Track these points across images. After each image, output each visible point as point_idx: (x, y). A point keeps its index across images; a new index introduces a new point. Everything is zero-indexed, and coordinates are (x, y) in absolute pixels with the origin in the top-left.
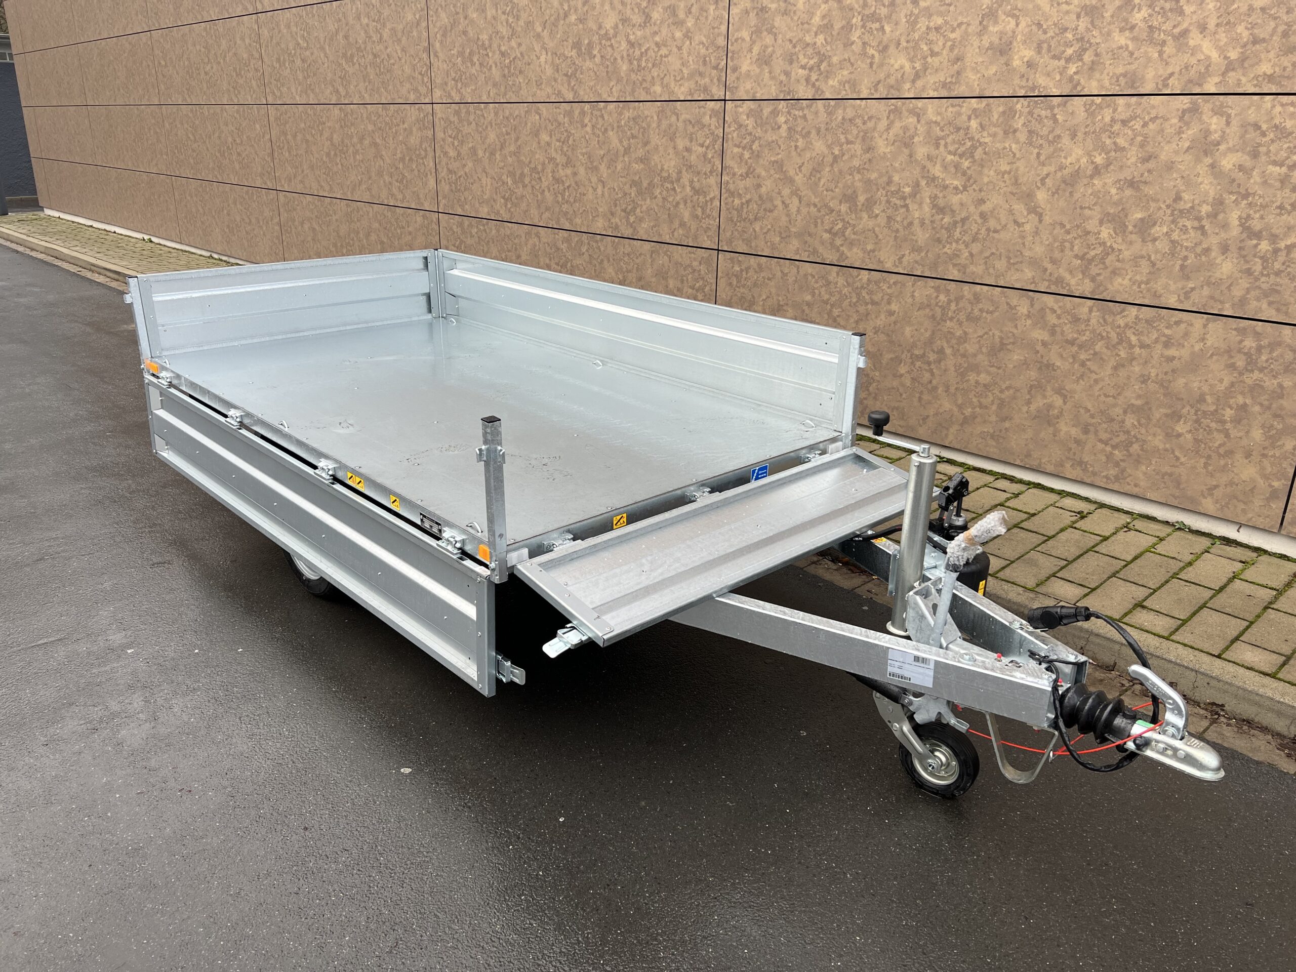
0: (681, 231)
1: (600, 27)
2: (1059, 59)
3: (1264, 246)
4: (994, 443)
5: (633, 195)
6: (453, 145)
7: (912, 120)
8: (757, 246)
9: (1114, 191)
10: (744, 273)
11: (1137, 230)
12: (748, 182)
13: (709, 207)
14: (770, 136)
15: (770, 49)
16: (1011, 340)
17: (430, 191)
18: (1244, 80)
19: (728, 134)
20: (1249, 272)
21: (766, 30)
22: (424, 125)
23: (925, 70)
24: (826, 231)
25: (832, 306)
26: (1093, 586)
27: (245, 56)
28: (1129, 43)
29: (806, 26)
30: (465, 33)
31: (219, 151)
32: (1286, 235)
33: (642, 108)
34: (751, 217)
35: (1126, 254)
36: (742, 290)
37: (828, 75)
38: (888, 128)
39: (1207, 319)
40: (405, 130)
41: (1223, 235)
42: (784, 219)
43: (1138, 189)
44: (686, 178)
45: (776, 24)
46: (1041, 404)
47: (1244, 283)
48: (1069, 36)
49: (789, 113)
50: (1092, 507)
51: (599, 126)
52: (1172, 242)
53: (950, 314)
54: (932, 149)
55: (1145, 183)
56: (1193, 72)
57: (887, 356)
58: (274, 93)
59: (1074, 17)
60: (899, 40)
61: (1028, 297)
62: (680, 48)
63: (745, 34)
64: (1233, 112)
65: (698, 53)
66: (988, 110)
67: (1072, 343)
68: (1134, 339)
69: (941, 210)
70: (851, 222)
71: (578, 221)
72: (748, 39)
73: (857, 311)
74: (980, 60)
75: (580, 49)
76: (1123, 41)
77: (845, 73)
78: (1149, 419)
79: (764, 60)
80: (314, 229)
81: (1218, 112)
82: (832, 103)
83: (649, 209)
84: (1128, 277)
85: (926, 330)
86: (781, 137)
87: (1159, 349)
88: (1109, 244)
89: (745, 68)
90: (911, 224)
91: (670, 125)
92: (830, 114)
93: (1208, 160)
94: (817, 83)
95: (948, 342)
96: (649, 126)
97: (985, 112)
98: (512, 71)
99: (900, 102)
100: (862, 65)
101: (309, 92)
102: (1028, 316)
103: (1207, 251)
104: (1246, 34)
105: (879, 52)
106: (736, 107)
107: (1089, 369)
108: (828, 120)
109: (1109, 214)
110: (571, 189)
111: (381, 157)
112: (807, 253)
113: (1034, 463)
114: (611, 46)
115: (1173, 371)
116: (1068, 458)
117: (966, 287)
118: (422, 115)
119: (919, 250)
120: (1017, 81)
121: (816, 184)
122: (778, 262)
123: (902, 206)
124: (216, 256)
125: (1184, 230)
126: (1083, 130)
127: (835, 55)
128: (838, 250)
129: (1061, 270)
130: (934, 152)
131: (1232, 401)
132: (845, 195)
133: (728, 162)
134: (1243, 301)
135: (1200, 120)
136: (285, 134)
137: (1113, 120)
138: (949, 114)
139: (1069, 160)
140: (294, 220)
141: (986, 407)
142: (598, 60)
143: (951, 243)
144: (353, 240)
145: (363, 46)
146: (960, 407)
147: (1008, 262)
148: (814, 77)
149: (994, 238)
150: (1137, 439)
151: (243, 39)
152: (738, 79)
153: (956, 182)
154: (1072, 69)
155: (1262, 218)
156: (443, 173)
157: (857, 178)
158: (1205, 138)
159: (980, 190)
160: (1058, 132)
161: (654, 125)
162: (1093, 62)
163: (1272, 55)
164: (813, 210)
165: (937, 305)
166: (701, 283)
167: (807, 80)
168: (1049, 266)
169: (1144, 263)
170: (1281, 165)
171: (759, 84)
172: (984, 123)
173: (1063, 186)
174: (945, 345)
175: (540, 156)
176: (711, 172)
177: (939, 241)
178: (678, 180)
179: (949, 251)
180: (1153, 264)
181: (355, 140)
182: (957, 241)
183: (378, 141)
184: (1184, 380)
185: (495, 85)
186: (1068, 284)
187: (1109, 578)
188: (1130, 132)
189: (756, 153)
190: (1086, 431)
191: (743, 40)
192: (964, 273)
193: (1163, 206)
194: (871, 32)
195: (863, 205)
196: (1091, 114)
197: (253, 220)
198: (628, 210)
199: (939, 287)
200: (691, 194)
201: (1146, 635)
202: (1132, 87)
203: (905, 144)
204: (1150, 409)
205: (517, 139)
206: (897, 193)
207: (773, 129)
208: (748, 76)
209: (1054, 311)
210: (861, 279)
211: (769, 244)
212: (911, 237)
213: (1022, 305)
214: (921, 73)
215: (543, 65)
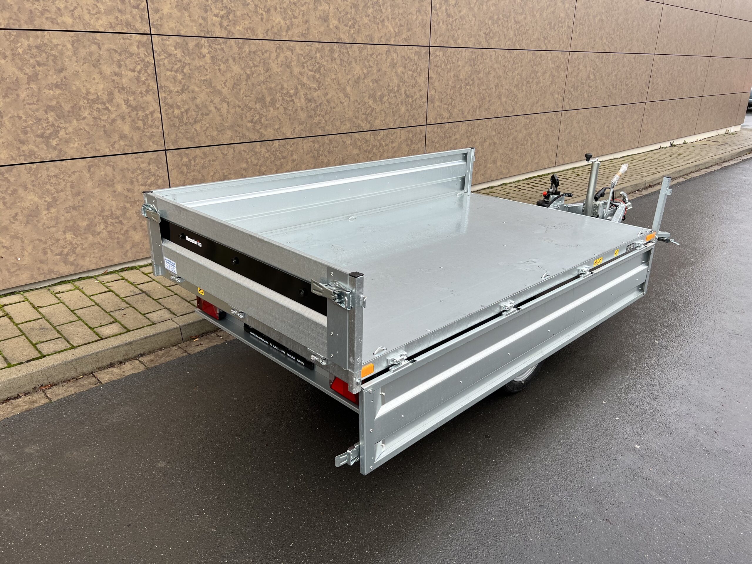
0: (122, 143)
3: (410, 100)
5: (51, 119)
7: (289, 53)
8: (199, 141)
9: (371, 85)
12: (184, 96)
14: (198, 62)
18: (400, 40)
20: (408, 110)
23: (292, 25)
24: (249, 122)
25: (260, 166)
32: (414, 95)
33: (48, 37)
34: (191, 121)
35: (378, 110)
36: (192, 174)
37: (235, 23)
38: (277, 57)
39: (400, 130)
41: (401, 98)
42: (218, 118)
43: (378, 83)
44: (119, 98)
47: (407, 114)
48: (349, 16)
49: (210, 46)
53: (321, 153)
64: (399, 52)
66: (323, 49)
67: (366, 151)
69: (310, 101)
70: (264, 114)
73: (276, 165)
74: (317, 23)
76: (367, 21)
77: (246, 22)
81: (395, 52)
82: (241, 41)
83: (77, 131)
85: (312, 164)
86: (207, 63)
87: (390, 146)
90: (297, 110)
91: (91, 54)
93: (394, 70)
94: (228, 28)
96: (62, 53)
99: (281, 43)
100: (257, 19)
102: (351, 144)
103: (398, 104)
104: (398, 23)
106: (162, 40)
112: (238, 138)
117: (326, 137)
119: (303, 123)
120: (333, 35)
121: (238, 93)
122: (218, 148)
123: (291, 101)
125: (392, 98)
127: (238, 10)
128: (258, 132)
130: (303, 70)
132: (257, 98)
133: (162, 82)
134: (408, 121)
143: (316, 117)
147: (339, 121)
148: (225, 23)
149: (334, 111)
152: (161, 18)
153: (315, 86)
154: (352, 31)
155: (409, 90)
157: (263, 88)
159: (325, 89)
160: (350, 59)
161: (69, 53)
163: (405, 31)
164: (238, 109)
165: (314, 150)
167: (221, 25)
168: (355, 120)
169: (383, 112)
170: (411, 71)
171: (181, 24)
172: (321, 55)
173: (355, 84)
176: (147, 91)
177: (311, 117)
178: (111, 100)
179: (316, 121)
180: (385, 112)
182: (319, 116)
189: (188, 75)
192: (324, 130)
195: (269, 103)
196: (360, 52)
198: (46, 135)
199: (313, 140)
200: (127, 111)
202: (372, 41)
203: (287, 66)
206: (287, 94)
207: (199, 57)
208: (171, 17)
209: (359, 140)
210: (275, 146)
211: (209, 137)
212: (298, 117)
213: (348, 140)
214: (290, 27)
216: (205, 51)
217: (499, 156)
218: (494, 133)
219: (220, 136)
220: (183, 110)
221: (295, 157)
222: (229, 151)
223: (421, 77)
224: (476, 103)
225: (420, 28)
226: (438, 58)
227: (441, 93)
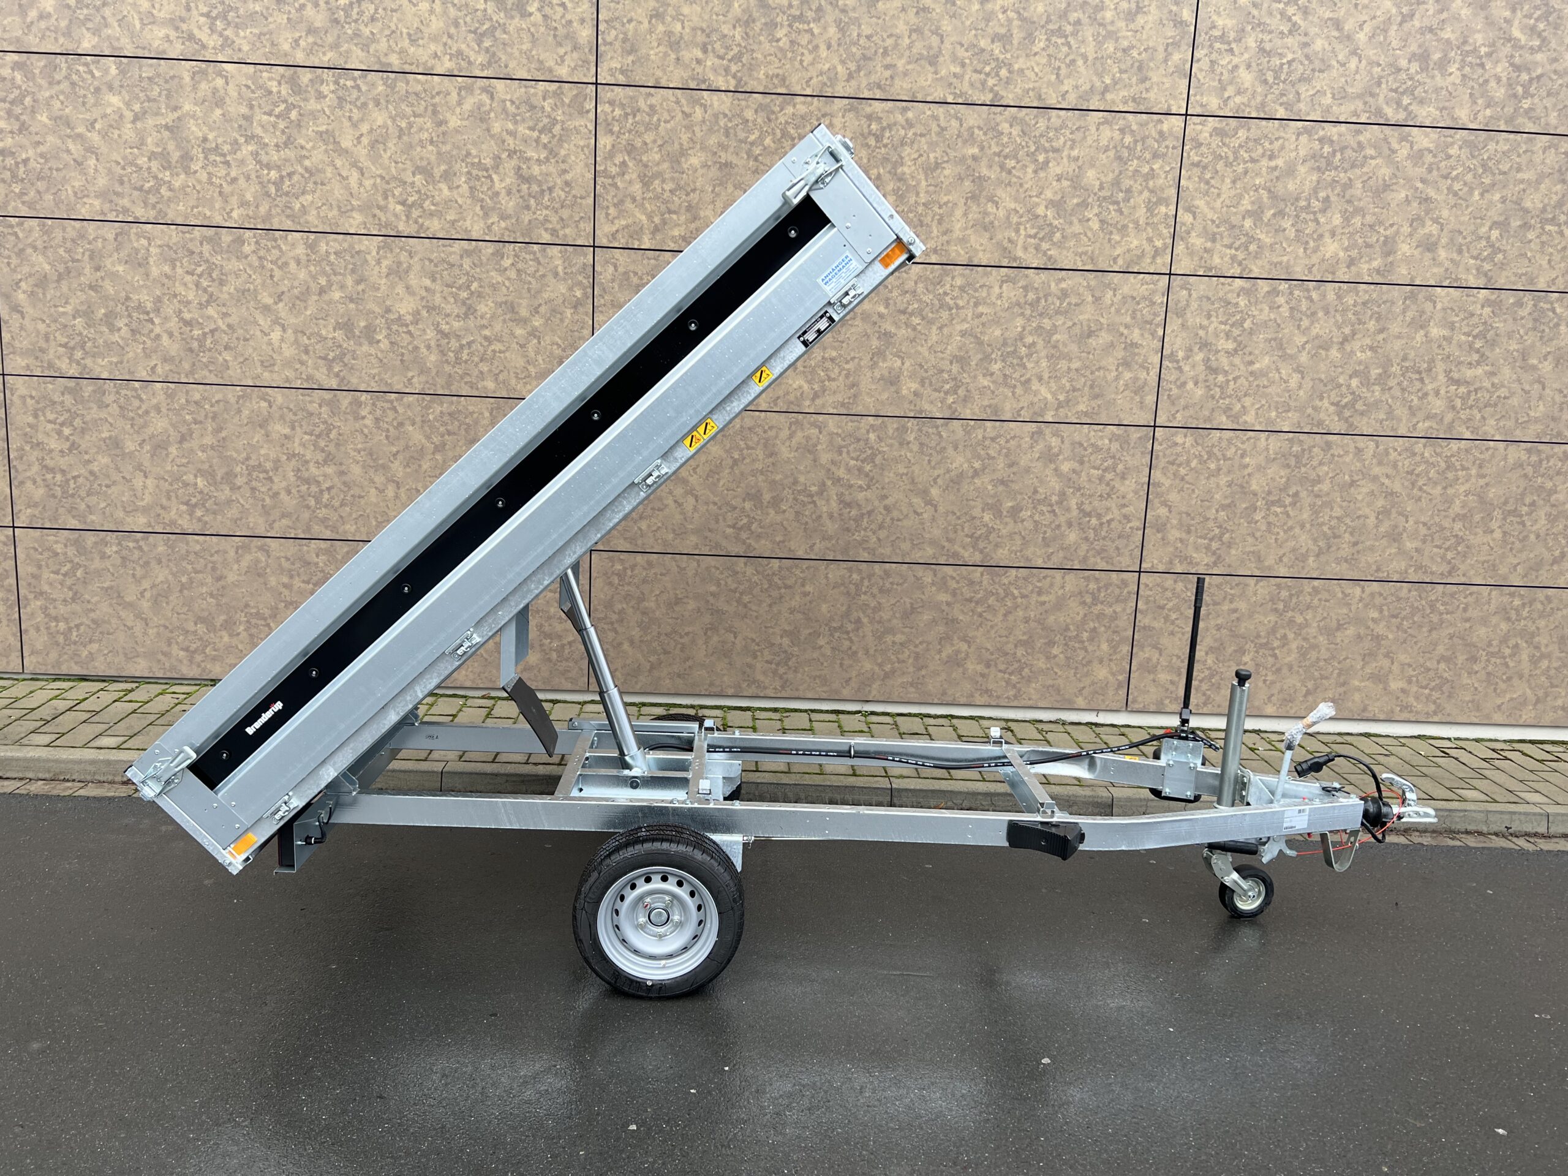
1: (388, 311)
2: (939, 392)
3: (1094, 521)
4: (915, 690)
6: (59, 432)
7: (814, 431)
9: (990, 488)
10: (628, 571)
11: (1009, 514)
16: (920, 605)
18: (1069, 414)
20: (1086, 539)
23: (824, 392)
24: (729, 526)
25: (741, 594)
28: (991, 384)
30: (94, 287)
32: (1106, 513)
33: (463, 403)
35: (1004, 532)
36: (626, 588)
38: (791, 437)
39: (1065, 573)
41: (1068, 515)
42: (678, 517)
43: (1007, 486)
46: (950, 651)
47: (1084, 547)
48: (946, 375)
51: (387, 420)
52: (1035, 522)
53: (864, 589)
54: (835, 455)
55: (1012, 481)
56: (1036, 407)
57: (805, 632)
59: (948, 362)
61: (932, 570)
62: (522, 346)
64: (1065, 435)
66: (884, 426)
67: (970, 600)
68: (1016, 592)
69: (849, 505)
70: (757, 517)
74: (874, 387)
75: (350, 331)
76: (986, 383)
78: (1034, 649)
81: (1055, 434)
84: (1007, 548)
85: (842, 605)
87: (1034, 597)
88: (990, 526)
90: (820, 517)
93: (1053, 466)
95: (864, 613)
97: (880, 427)
98: (209, 345)
99: (800, 416)
102: (933, 584)
103: (1059, 526)
104: (1068, 385)
107: (985, 619)
109: (988, 504)
112: (710, 548)
113: (949, 699)
114: (409, 333)
115: (1046, 611)
116: (976, 690)
117: (877, 566)
119: (830, 538)
120: (906, 406)
121: (715, 485)
123: (809, 503)
125: (1042, 513)
126: (962, 444)
128: (746, 543)
129: (956, 547)
130: (838, 458)
131: (1086, 627)
132: (748, 494)
134: (1085, 559)
135: (1044, 439)
137: (984, 437)
138: (849, 428)
139: (954, 465)
141: (904, 661)
142: (384, 346)
143: (859, 532)
146: (880, 665)
147: (912, 543)
149: (897, 526)
150: (1026, 665)
153: (860, 482)
154: (950, 400)
155: (1090, 503)
156: (30, 471)
157: (760, 479)
158: (1049, 451)
159: (883, 488)
160: (943, 444)
162: (965, 396)
163: (1085, 399)
164: (712, 507)
165: (850, 583)
168: (946, 544)
169: (1017, 537)
170: (1098, 469)
172: (881, 436)
173: (952, 485)
174: (861, 615)
175: (269, 452)
177: (848, 530)
179: (858, 538)
180: (1024, 538)
182: (865, 530)
184: (1054, 617)
185: (167, 360)
186: (964, 557)
188: (997, 446)
190: (988, 666)
192: (875, 555)
193: (1026, 497)
195: (769, 502)
196: (968, 433)
199: (851, 568)
202: (996, 415)
203: (808, 450)
204: (1033, 641)
206: (804, 491)
209: (953, 578)
210: (773, 568)
211: (660, 541)
212: (821, 528)
213: (927, 576)
214: (820, 394)
215: (277, 344)
217: (1395, 668)
218: (1376, 615)
219: (677, 541)
221: (808, 588)
222: (691, 564)
223: (1127, 482)
224: (1304, 540)
225: (1127, 393)
226: (1179, 449)
227: (1188, 514)
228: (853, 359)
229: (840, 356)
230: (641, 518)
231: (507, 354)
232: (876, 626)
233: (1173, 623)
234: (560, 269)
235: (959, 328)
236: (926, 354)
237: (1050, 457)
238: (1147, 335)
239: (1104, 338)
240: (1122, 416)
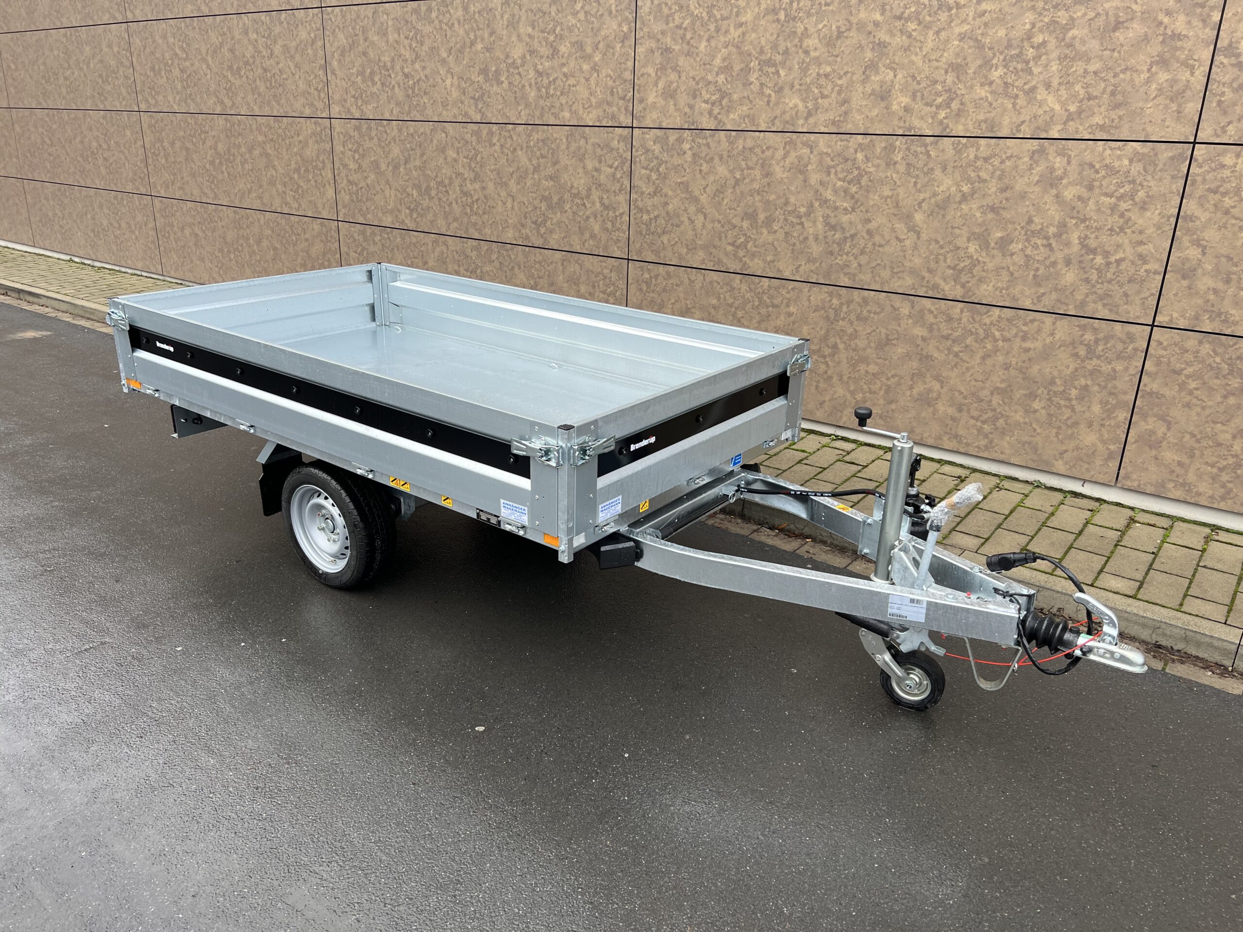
0: (591, 242)
1: (507, 57)
2: (931, 106)
3: (1099, 260)
4: (882, 422)
5: (543, 208)
6: (354, 157)
7: (806, 151)
8: (665, 257)
9: (978, 215)
10: (653, 280)
11: (997, 246)
12: (656, 200)
13: (619, 221)
14: (677, 161)
15: (675, 85)
16: (895, 336)
17: (328, 200)
18: (1081, 128)
19: (636, 157)
20: (1087, 281)
21: (671, 68)
22: (321, 138)
23: (817, 110)
24: (729, 244)
25: (737, 309)
26: (986, 536)
27: (113, 63)
28: (988, 95)
29: (708, 66)
30: (365, 54)
31: (82, 156)
32: (1115, 251)
33: (551, 131)
34: (659, 231)
35: (990, 266)
36: (651, 295)
37: (729, 110)
38: (785, 157)
39: (1055, 318)
40: (300, 142)
41: (1066, 251)
42: (691, 233)
43: (998, 213)
44: (595, 195)
45: (680, 63)
46: (922, 389)
47: (1084, 289)
48: (939, 87)
49: (693, 141)
50: (967, 472)
51: (507, 146)
52: (1027, 256)
53: (842, 315)
54: (824, 175)
55: (1004, 208)
56: (1040, 121)
58: (147, 101)
59: (943, 72)
60: (793, 83)
61: (909, 301)
62: (587, 80)
63: (651, 70)
64: (1073, 154)
65: (606, 85)
66: (872, 144)
67: (947, 338)
68: (997, 334)
69: (833, 228)
70: (752, 236)
71: (488, 231)
72: (653, 75)
73: (759, 313)
74: (864, 103)
75: (487, 75)
76: (983, 94)
77: (745, 108)
78: (1012, 399)
79: (669, 94)
80: (196, 235)
81: (1061, 153)
82: (733, 133)
83: (559, 223)
84: (992, 284)
85: (821, 329)
86: (686, 162)
87: (1018, 342)
88: (975, 257)
89: (651, 99)
90: (806, 238)
91: (579, 148)
92: (731, 143)
93: (1054, 192)
94: (719, 116)
95: (841, 338)
96: (558, 147)
97: (869, 146)
98: (417, 91)
99: (794, 136)
100: (760, 103)
101: (189, 101)
102: (910, 316)
103: (1054, 264)
104: (1082, 92)
105: (775, 92)
106: (643, 133)
107: (961, 359)
108: (730, 148)
109: (975, 233)
110: (480, 202)
111: (274, 167)
112: (711, 263)
114: (519, 74)
115: (1030, 360)
116: (946, 433)
117: (856, 292)
118: (319, 129)
119: (814, 261)
120: (896, 122)
121: (720, 203)
122: (685, 271)
123: (798, 224)
124: (77, 260)
125: (1036, 247)
126: (952, 164)
127: (735, 93)
128: (741, 261)
129: (936, 278)
130: (826, 179)
131: (1076, 383)
132: (746, 213)
133: (636, 182)
134: (1083, 304)
135: (1047, 159)
136: (161, 141)
137: (976, 157)
138: (838, 147)
139: (941, 188)
140: (173, 226)
141: (875, 393)
142: (505, 85)
143: (842, 256)
144: (242, 245)
145: (251, 60)
146: (852, 393)
147: (892, 271)
148: (716, 111)
149: (879, 251)
150: (1002, 415)
151: (110, 46)
152: (645, 109)
153: (845, 204)
154: (942, 114)
155: (1097, 237)
156: (343, 184)
157: (757, 199)
158: (1051, 173)
159: (867, 211)
160: (931, 165)
161: (563, 147)
162: (959, 110)
163: (1103, 109)
164: (717, 225)
165: (830, 307)
166: (612, 288)
167: (710, 113)
168: (926, 275)
169: (1004, 273)
170: (1111, 197)
171: (665, 115)
172: (868, 155)
173: (937, 209)
174: (838, 341)
175: (446, 171)
176: (620, 190)
177: (831, 253)
178: (588, 197)
179: (840, 262)
180: (1012, 274)
181: (243, 150)
182: (847, 254)
183: (269, 151)
184: (1038, 367)
185: (398, 104)
186: (943, 290)
187: (996, 529)
188: (990, 168)
189: (663, 175)
190: (960, 410)
191: (649, 75)
192: (854, 280)
193: (1018, 227)
194: (767, 74)
195: (763, 222)
196: (958, 152)
197: (124, 225)
198: (538, 223)
199: (832, 292)
200: (601, 209)
201: (1035, 572)
202: (992, 131)
203: (800, 171)
204: (1012, 391)
205: (423, 155)
206: (794, 212)
207: (678, 154)
208: (654, 107)
209: (931, 312)
210: (762, 286)
211: (676, 255)
212: (806, 250)
213: (905, 307)
214: (813, 112)
215: (449, 88)
216: (686, 146)
219: (689, 256)
220: (652, 216)
221: (792, 309)
222: (698, 278)
225: (1160, 100)
226: (1227, 173)
227: (1230, 259)
228: (846, 73)
229: (834, 71)
230: (664, 233)
231: (578, 87)
232: (852, 354)
233: (1190, 393)
234: (613, 7)
235: (957, 30)
236: (920, 64)
237: (1051, 181)
238: (1196, 22)
239: (1137, 29)
240: (1150, 129)
